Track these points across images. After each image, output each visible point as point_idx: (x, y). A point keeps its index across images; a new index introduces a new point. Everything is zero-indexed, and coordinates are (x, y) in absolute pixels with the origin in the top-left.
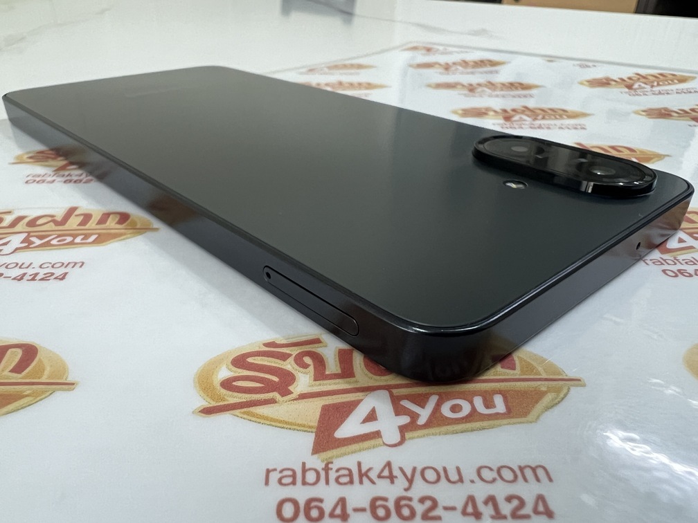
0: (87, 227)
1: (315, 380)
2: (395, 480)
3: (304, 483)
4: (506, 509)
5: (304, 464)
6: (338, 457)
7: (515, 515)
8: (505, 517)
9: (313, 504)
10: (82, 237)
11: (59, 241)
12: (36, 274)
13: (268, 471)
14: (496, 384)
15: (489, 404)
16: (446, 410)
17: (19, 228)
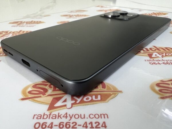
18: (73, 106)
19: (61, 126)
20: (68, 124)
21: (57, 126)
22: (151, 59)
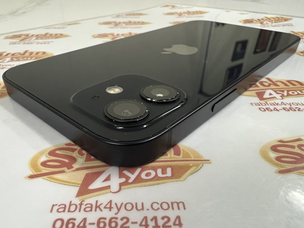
18: (122, 187)
19: (102, 225)
20: (113, 220)
21: (93, 224)
22: (261, 102)
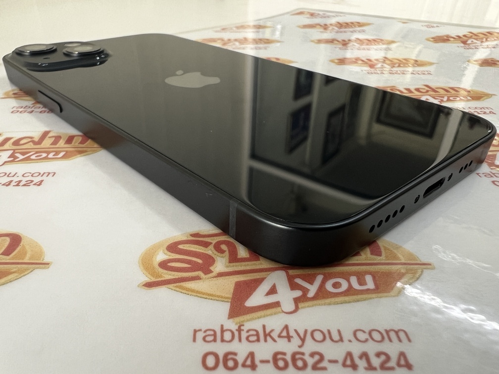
0: (57, 146)
1: (230, 262)
2: (292, 339)
3: (223, 340)
4: (376, 362)
5: (222, 326)
6: (248, 320)
7: (383, 367)
8: (374, 369)
9: (230, 357)
10: (53, 153)
11: (36, 157)
12: (20, 181)
13: (195, 331)
14: (368, 267)
15: (362, 282)
16: (329, 286)
17: (7, 146)
